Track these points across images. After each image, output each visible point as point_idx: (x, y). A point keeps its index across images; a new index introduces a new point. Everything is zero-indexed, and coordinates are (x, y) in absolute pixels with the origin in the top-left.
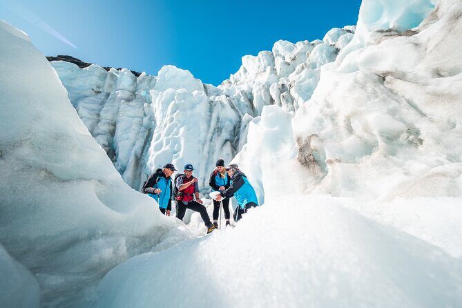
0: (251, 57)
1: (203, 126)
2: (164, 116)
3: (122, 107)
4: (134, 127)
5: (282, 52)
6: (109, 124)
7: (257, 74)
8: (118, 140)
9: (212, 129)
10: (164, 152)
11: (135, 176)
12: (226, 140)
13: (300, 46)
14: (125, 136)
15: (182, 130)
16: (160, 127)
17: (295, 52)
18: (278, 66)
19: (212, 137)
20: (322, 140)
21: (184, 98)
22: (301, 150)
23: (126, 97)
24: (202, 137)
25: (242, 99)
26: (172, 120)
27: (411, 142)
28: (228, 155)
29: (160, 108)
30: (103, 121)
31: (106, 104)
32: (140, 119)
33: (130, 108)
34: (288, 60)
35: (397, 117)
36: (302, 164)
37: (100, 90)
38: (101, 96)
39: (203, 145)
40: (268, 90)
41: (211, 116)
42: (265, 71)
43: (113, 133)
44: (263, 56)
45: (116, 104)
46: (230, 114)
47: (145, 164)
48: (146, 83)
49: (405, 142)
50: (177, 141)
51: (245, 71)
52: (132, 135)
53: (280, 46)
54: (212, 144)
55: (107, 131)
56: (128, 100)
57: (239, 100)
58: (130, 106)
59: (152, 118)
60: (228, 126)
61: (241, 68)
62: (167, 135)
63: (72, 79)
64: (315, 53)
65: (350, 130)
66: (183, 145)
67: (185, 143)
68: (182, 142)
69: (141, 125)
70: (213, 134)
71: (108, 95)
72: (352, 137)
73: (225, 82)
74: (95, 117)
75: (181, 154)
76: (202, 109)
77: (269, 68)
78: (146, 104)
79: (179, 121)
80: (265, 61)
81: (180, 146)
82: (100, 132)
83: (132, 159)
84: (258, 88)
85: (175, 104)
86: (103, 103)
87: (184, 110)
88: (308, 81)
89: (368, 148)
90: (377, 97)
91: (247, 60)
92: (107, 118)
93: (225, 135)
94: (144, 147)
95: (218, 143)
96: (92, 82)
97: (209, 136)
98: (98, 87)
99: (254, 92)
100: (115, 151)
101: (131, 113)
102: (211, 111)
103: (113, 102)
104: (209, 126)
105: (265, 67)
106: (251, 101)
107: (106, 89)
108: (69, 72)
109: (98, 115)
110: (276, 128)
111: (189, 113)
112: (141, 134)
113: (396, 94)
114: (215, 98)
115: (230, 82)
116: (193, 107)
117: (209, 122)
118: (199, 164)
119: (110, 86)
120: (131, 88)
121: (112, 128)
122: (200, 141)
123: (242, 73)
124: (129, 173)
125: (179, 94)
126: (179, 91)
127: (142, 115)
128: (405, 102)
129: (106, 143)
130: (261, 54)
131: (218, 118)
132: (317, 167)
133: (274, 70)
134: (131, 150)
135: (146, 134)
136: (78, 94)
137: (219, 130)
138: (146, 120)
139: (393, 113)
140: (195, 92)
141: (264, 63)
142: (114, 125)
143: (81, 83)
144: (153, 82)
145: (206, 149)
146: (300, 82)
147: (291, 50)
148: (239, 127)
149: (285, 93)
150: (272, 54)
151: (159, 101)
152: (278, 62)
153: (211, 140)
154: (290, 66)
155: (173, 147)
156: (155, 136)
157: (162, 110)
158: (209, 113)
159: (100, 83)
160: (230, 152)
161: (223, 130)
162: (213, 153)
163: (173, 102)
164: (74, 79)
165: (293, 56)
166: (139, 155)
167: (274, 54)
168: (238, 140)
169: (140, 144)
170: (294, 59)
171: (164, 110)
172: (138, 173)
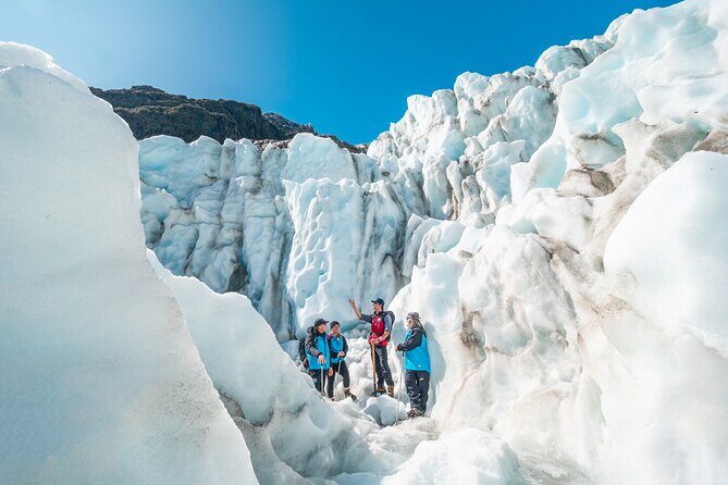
0: (421, 97)
1: (355, 234)
2: (304, 219)
3: (248, 203)
4: (266, 232)
5: (468, 91)
6: (234, 229)
7: (431, 127)
8: (248, 253)
9: (367, 239)
10: (307, 272)
11: (274, 304)
12: (387, 255)
13: (497, 82)
14: (256, 247)
15: (328, 242)
16: (300, 235)
17: (490, 91)
18: (462, 116)
19: (368, 249)
20: (483, 321)
21: (329, 194)
22: (464, 325)
23: (250, 187)
24: (354, 252)
25: (408, 184)
26: (314, 226)
27: (560, 342)
28: (389, 276)
29: (298, 207)
30: (226, 226)
31: (228, 199)
32: (271, 219)
33: (257, 204)
34: (478, 106)
35: (550, 313)
36: (464, 343)
37: (216, 175)
38: (219, 186)
39: (357, 262)
40: (443, 172)
41: (365, 217)
42: (442, 123)
43: (240, 242)
44: (439, 98)
45: (240, 198)
46: (390, 210)
47: (284, 286)
48: (274, 160)
49: (555, 341)
50: (322, 257)
51: (413, 120)
52: (264, 245)
53: (465, 82)
54: (369, 260)
55: (233, 239)
56: (255, 191)
57: (402, 185)
58: (257, 200)
59: (287, 218)
60: (389, 232)
61: (407, 115)
62: (311, 247)
63: (177, 162)
64: (518, 102)
65: (511, 314)
66: (331, 263)
67: (334, 260)
68: (330, 258)
69: (274, 228)
70: (369, 245)
71: (227, 182)
72: (511, 324)
73: (383, 135)
74: (215, 219)
75: (329, 275)
76: (352, 208)
77: (448, 119)
78: (277, 197)
79: (324, 227)
80: (443, 107)
81: (326, 265)
82: (224, 241)
83: (269, 281)
84: (430, 168)
85: (317, 203)
86: (222, 198)
87: (330, 211)
88: (501, 160)
89: (523, 340)
90: (537, 283)
91: (415, 103)
92: (231, 220)
93: (385, 247)
94: (281, 262)
95: (376, 259)
96: (205, 164)
97: (364, 248)
98: (212, 171)
99: (425, 171)
100: (245, 268)
101: (259, 212)
102: (365, 210)
103: (236, 195)
104: (363, 234)
105: (443, 116)
106: (420, 185)
107: (222, 173)
108: (174, 151)
109: (219, 216)
110: (442, 286)
111: (336, 215)
112: (275, 242)
113: (557, 281)
114: (369, 187)
115: (390, 137)
116: (341, 206)
117: (363, 226)
118: (352, 290)
119: (228, 167)
120: (255, 169)
121: (238, 234)
122: (352, 256)
123: (408, 123)
124: (266, 301)
125: (321, 188)
126: (321, 182)
127: (273, 212)
128: (562, 295)
129: (234, 258)
130: (438, 94)
131: (375, 220)
132: (477, 349)
133: (457, 122)
134: (265, 267)
135: (281, 241)
136: (188, 184)
137: (376, 238)
138: (279, 219)
139: (547, 308)
140: (343, 182)
141: (441, 109)
142: (241, 230)
143: (190, 166)
144: (282, 159)
145: (361, 268)
146: (490, 162)
147: (482, 88)
148: (404, 235)
149: (467, 180)
150: (454, 95)
151: (297, 196)
152: (463, 108)
153: (366, 255)
154: (480, 117)
155: (317, 265)
156: (294, 248)
157: (300, 211)
158: (362, 213)
159: (214, 163)
160: (392, 273)
161: (382, 240)
162: (370, 274)
163: (314, 201)
164: (182, 160)
165: (485, 100)
166: (276, 274)
167: (457, 95)
168: (402, 254)
169: (275, 257)
170: (487, 105)
171: (303, 210)
172: (278, 299)
